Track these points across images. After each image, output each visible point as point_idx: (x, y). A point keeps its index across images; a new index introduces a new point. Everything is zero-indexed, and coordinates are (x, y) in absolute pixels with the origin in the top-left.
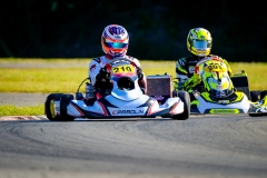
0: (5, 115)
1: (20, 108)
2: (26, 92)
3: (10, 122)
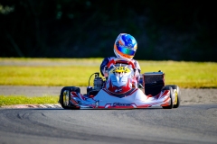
0: (18, 103)
1: (30, 98)
2: (34, 85)
3: (22, 109)
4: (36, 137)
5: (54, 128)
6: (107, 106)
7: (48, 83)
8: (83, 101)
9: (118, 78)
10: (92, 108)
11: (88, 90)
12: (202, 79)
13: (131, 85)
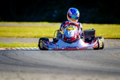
4: (10, 66)
5: (20, 61)
6: (63, 49)
7: (17, 36)
8: (50, 46)
9: (69, 33)
10: (55, 49)
11: (54, 39)
12: (102, 33)
13: (76, 37)
